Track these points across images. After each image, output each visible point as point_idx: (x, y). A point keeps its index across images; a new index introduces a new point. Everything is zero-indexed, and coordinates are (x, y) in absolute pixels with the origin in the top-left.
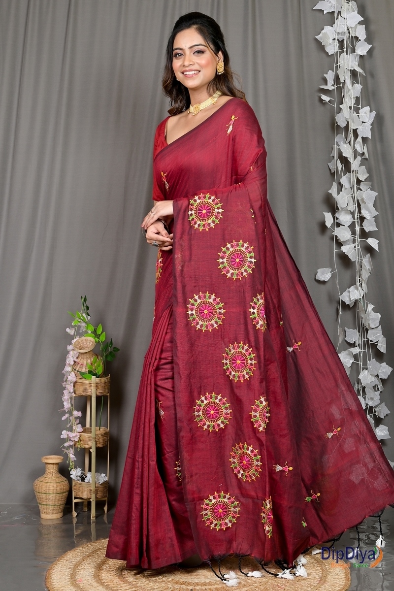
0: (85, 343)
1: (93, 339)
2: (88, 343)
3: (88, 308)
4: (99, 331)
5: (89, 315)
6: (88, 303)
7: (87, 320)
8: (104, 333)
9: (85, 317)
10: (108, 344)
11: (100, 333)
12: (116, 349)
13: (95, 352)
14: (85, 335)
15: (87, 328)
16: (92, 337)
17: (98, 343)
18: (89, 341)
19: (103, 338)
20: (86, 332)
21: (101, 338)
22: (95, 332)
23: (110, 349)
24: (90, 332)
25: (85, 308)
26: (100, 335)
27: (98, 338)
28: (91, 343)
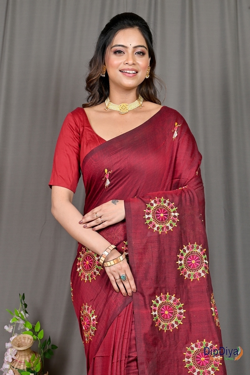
0: (23, 341)
1: (31, 337)
2: (26, 341)
3: (26, 306)
4: (37, 328)
5: (27, 313)
6: (26, 301)
7: (25, 317)
8: (42, 331)
9: (24, 314)
10: (46, 342)
11: (38, 331)
12: (54, 347)
13: (32, 350)
14: (23, 333)
15: (25, 326)
16: (30, 334)
17: (36, 341)
18: (27, 339)
19: (41, 336)
20: (25, 330)
21: (39, 335)
22: (33, 330)
23: (48, 347)
24: (28, 329)
25: (24, 306)
26: (38, 333)
27: (37, 335)
28: (29, 340)
